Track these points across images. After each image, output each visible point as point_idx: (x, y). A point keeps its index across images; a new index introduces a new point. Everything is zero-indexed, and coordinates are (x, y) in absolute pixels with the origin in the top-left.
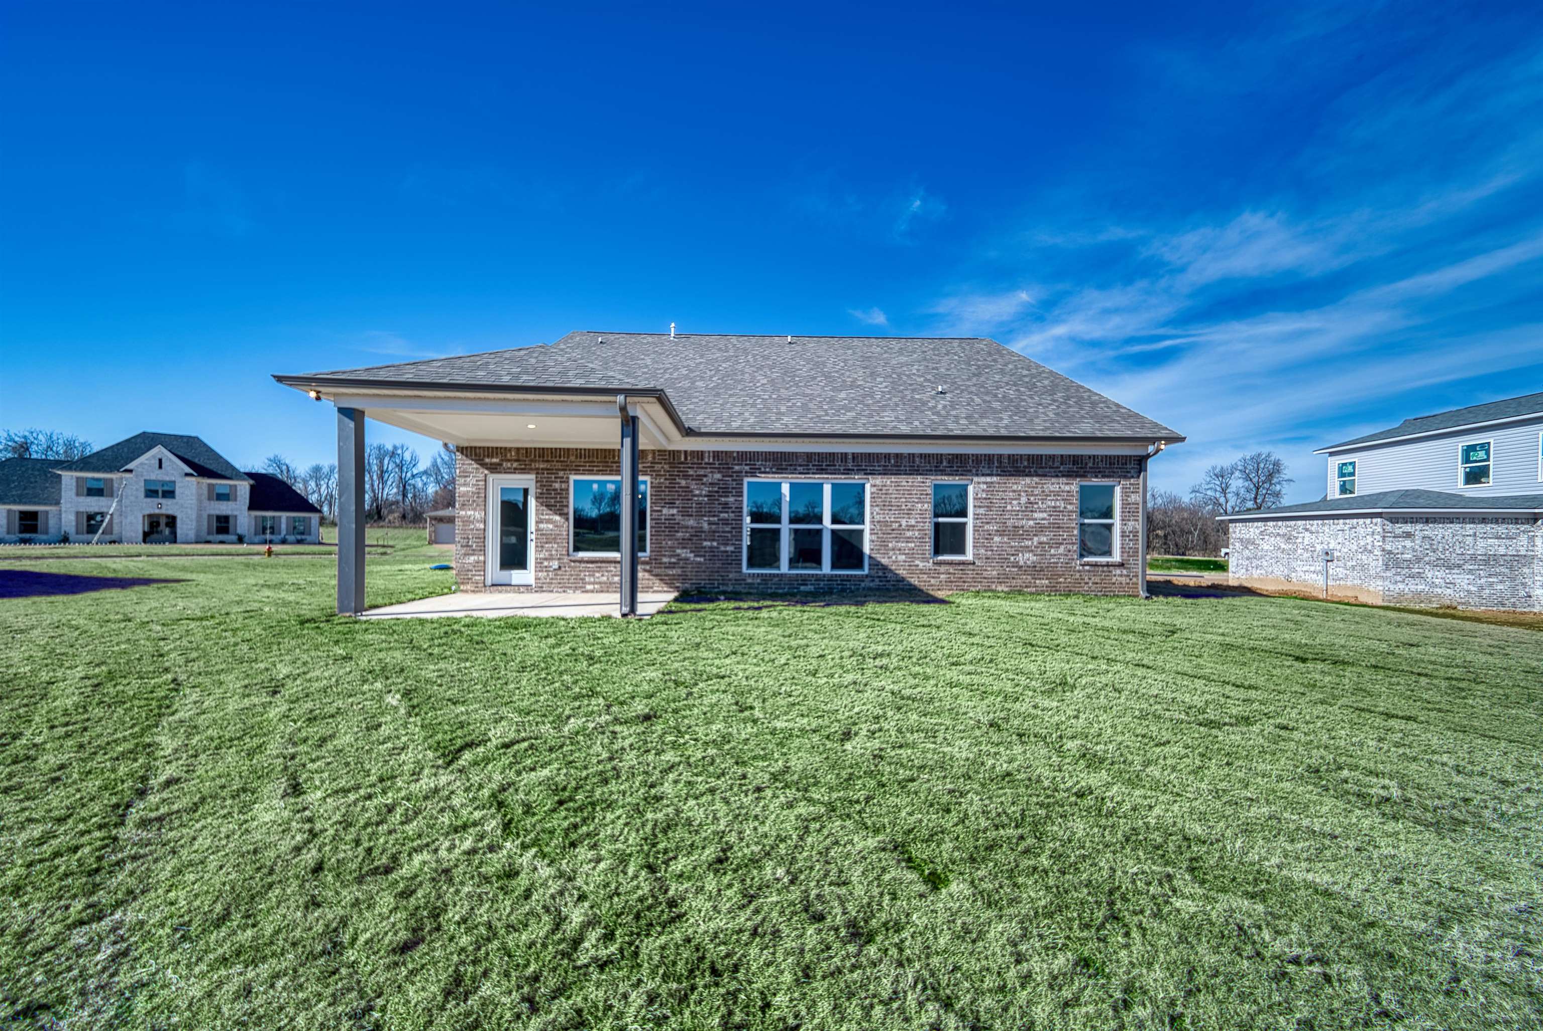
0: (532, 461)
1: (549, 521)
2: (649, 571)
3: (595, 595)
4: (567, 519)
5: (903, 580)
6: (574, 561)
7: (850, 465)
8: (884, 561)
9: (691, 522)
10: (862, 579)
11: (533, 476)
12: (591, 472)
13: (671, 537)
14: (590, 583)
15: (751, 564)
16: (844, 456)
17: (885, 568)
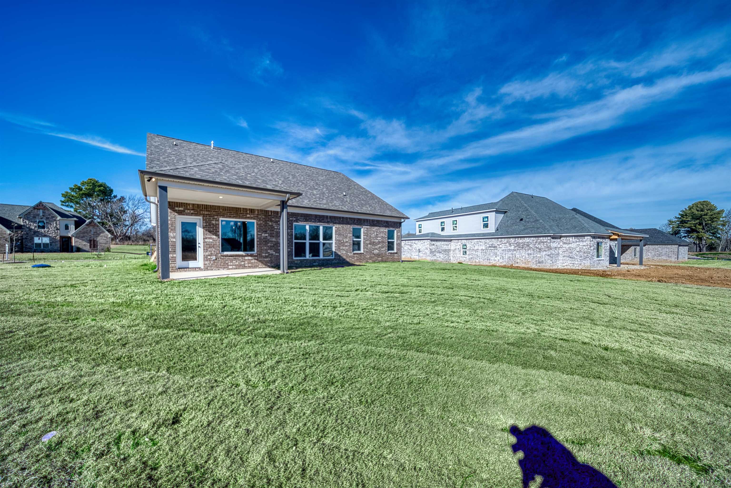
0: (201, 210)
1: (210, 238)
2: (257, 260)
3: (233, 270)
4: (219, 238)
5: (344, 260)
6: (223, 256)
7: (329, 220)
8: (339, 253)
9: (274, 239)
10: (332, 260)
11: (201, 218)
12: (230, 217)
13: (266, 245)
14: (230, 265)
15: (295, 257)
16: (327, 216)
17: (339, 256)
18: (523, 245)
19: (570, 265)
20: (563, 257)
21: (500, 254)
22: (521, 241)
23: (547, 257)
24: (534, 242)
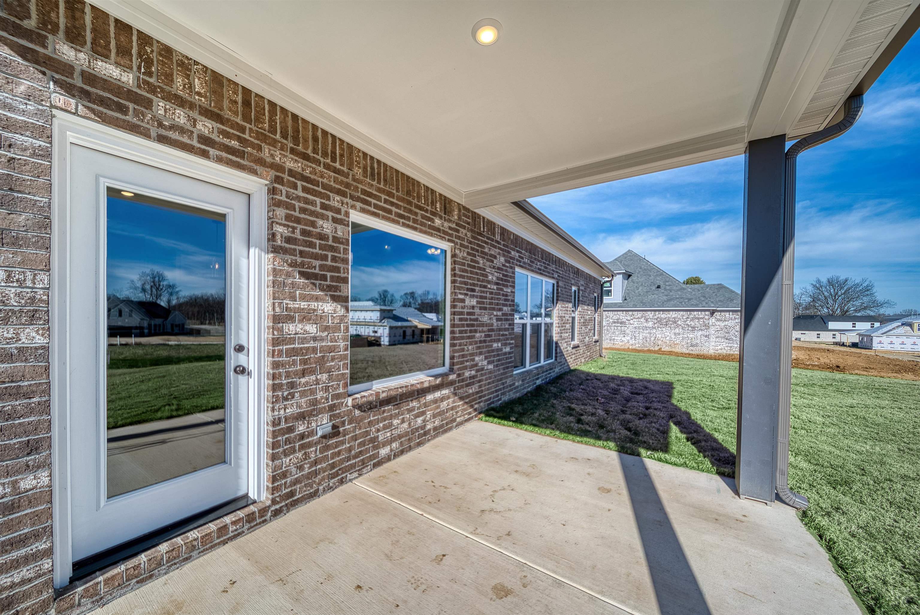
1: (306, 316)
8: (562, 349)
9: (486, 317)
18: (666, 322)
19: (726, 348)
20: (717, 338)
21: (630, 333)
22: (663, 315)
23: (703, 338)
24: (684, 317)
